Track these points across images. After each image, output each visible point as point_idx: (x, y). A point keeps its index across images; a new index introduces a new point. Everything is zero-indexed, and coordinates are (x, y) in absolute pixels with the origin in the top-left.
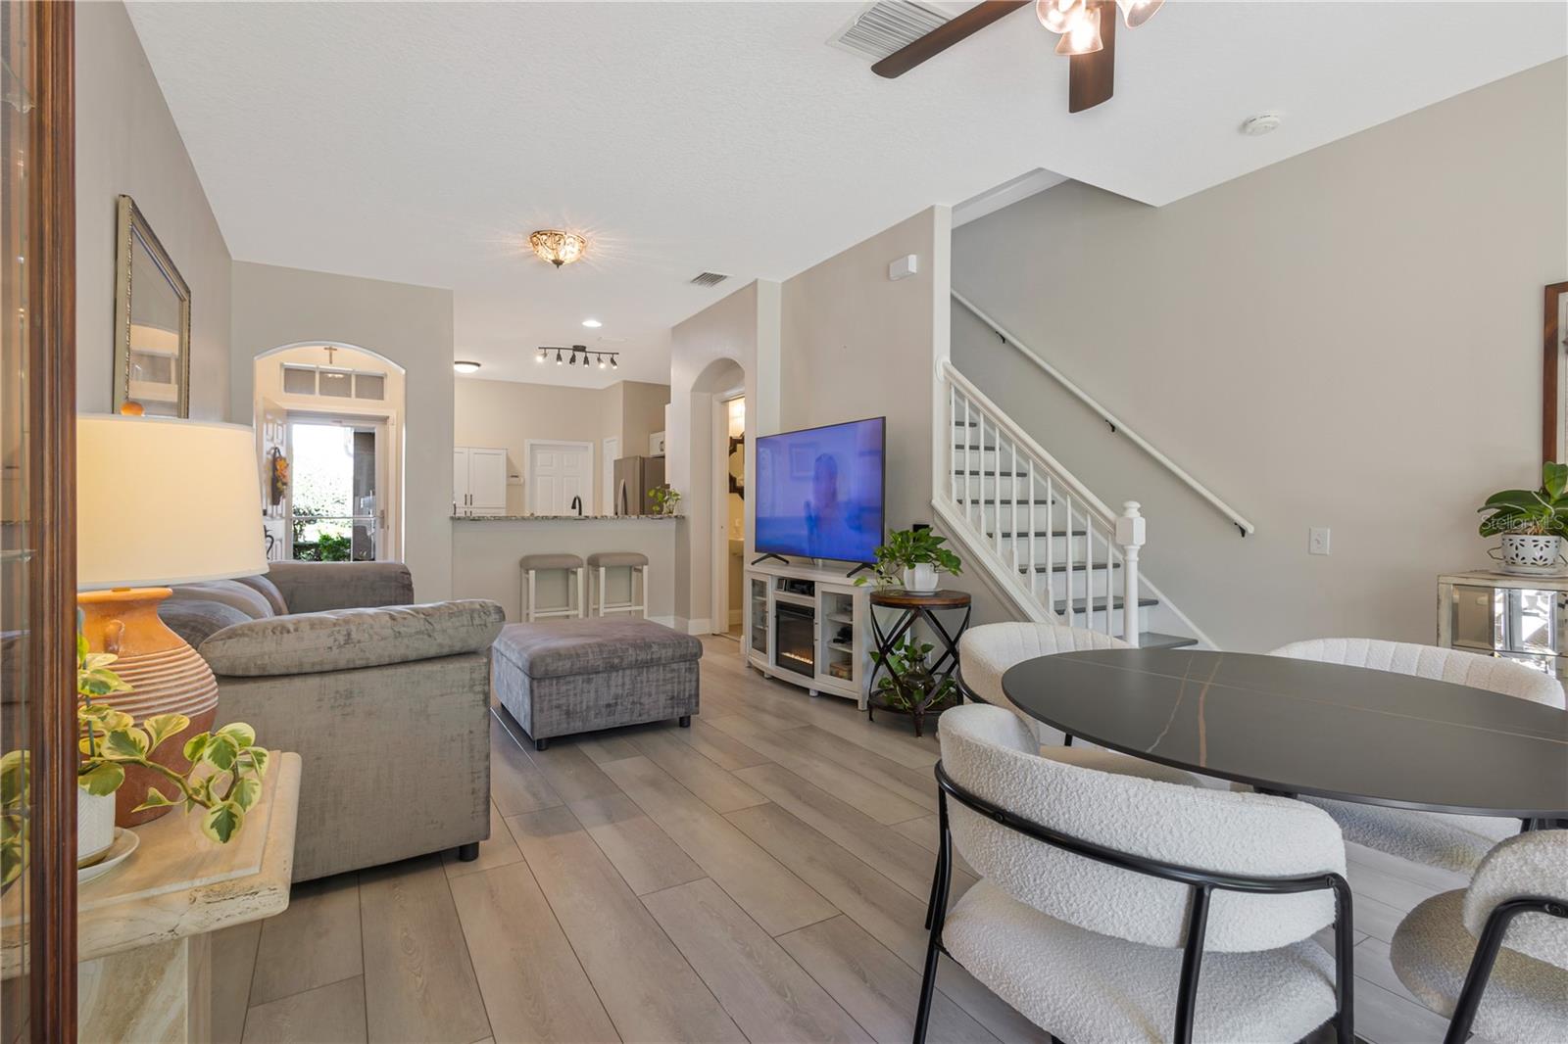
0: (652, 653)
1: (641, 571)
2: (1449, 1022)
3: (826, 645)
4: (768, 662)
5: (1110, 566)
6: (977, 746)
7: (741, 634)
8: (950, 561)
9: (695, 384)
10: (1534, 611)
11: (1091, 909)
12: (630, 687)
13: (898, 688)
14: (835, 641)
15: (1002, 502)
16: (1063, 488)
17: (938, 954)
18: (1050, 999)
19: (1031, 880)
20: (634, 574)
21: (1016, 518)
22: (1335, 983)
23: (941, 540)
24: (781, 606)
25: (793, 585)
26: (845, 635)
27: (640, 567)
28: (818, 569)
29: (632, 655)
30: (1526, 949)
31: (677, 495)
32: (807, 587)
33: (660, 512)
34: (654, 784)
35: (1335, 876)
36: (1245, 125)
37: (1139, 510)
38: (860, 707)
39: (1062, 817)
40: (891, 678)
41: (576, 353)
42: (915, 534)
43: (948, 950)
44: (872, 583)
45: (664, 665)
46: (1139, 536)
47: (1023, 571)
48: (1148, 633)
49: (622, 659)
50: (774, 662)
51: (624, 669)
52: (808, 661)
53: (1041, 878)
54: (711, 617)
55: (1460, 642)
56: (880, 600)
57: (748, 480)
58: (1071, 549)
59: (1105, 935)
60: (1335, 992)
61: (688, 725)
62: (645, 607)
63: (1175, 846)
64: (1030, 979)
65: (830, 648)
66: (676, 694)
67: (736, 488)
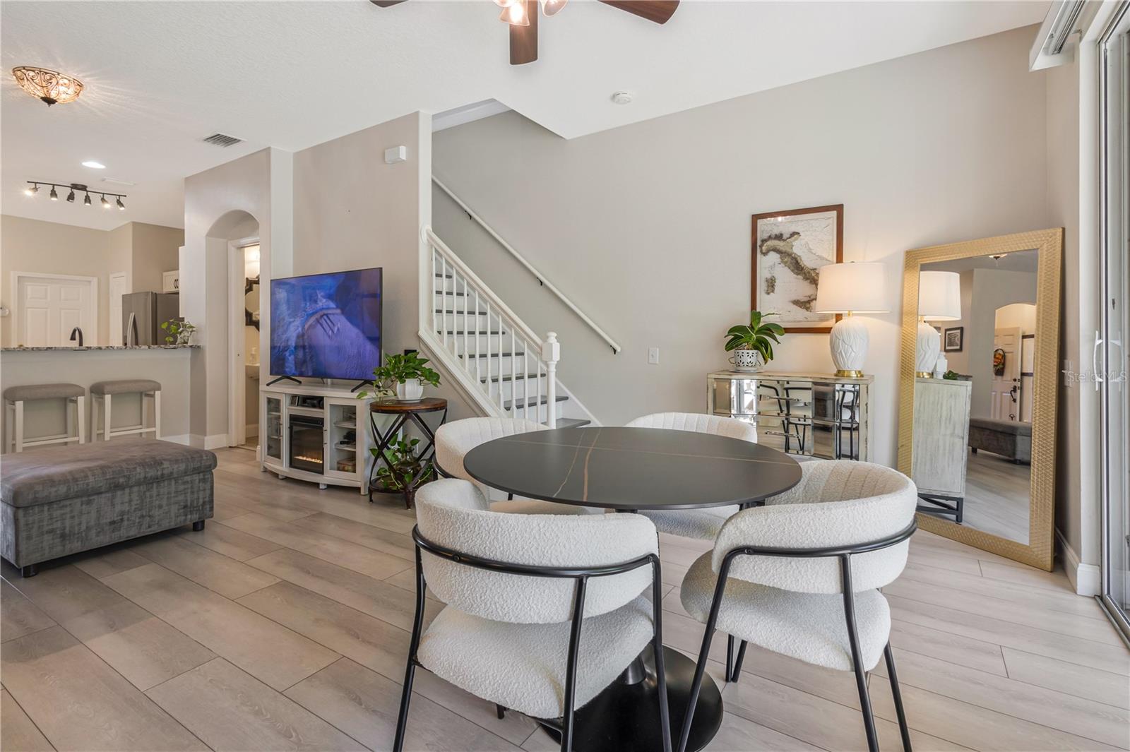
0: (163, 469)
1: (153, 396)
2: (706, 625)
3: (334, 447)
4: (282, 466)
5: (539, 375)
6: (441, 509)
7: (257, 444)
8: (432, 376)
9: (211, 229)
10: (750, 391)
11: (517, 609)
12: (138, 502)
13: (392, 474)
14: (342, 443)
15: (469, 333)
16: (509, 323)
17: (414, 667)
18: (491, 678)
19: (479, 597)
20: (145, 400)
21: (479, 344)
22: (653, 619)
23: (425, 361)
24: (293, 419)
25: (306, 401)
26: (350, 437)
27: (152, 393)
28: (327, 387)
29: (140, 473)
30: (738, 576)
31: (192, 327)
32: (318, 402)
33: (174, 343)
34: (164, 586)
35: (653, 555)
36: (614, 97)
37: (556, 338)
38: (362, 493)
39: (498, 551)
40: (387, 467)
41: (75, 191)
42: (405, 357)
43: (421, 663)
44: (372, 395)
45: (176, 480)
46: (556, 356)
47: (483, 382)
48: (563, 418)
49: (129, 478)
50: (288, 464)
51: (131, 487)
52: (318, 461)
53: (485, 594)
54: (228, 433)
55: (718, 410)
56: (377, 408)
57: (264, 314)
58: (515, 365)
59: (526, 624)
60: (653, 624)
61: (203, 528)
62: (158, 429)
63: (567, 556)
64: (478, 667)
65: (337, 449)
66: (189, 504)
67: (251, 321)
